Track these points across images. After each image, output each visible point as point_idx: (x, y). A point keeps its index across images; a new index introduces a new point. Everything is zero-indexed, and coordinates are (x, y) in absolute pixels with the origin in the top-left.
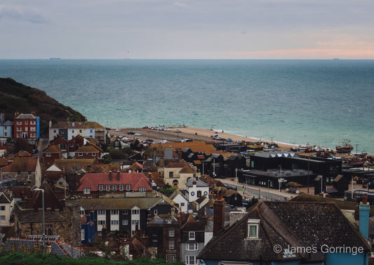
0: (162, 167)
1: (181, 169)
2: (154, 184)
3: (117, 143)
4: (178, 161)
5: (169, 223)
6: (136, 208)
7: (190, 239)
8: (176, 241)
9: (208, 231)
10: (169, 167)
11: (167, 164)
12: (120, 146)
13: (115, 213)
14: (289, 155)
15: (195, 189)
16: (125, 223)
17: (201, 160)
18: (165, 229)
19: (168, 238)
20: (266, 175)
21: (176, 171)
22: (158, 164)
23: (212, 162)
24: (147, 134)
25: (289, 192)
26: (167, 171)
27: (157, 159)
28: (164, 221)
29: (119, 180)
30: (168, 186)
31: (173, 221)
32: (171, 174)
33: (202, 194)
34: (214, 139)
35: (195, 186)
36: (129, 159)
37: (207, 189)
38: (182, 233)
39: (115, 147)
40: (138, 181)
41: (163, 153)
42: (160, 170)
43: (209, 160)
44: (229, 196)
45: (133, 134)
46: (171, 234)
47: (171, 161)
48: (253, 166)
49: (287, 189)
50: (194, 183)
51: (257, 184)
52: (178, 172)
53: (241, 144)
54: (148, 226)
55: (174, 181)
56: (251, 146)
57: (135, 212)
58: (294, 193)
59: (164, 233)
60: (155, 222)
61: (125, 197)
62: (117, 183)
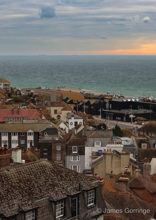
0: (49, 107)
1: (62, 108)
2: (44, 118)
3: (18, 92)
4: (60, 103)
5: (57, 139)
6: (30, 131)
7: (73, 152)
8: (62, 153)
9: (88, 146)
10: (54, 106)
11: (53, 105)
12: (20, 94)
13: (15, 135)
14: (136, 100)
15: (73, 120)
16: (23, 142)
17: (75, 104)
18: (53, 145)
19: (56, 152)
20: (121, 113)
21: (59, 109)
22: (46, 105)
23: (83, 105)
24: (39, 91)
25: (137, 124)
26: (52, 109)
27: (46, 102)
28: (53, 138)
29: (18, 114)
30: (53, 119)
31: (60, 138)
32: (56, 111)
33: (78, 124)
34: (82, 94)
35: (73, 118)
36: (27, 103)
37: (82, 120)
38: (67, 148)
39: (17, 95)
40: (32, 115)
41: (50, 97)
42: (48, 108)
43: (81, 104)
44: (97, 125)
45: (30, 91)
46: (59, 148)
47: (56, 102)
48: (111, 107)
49: (136, 122)
50: (73, 116)
51: (114, 119)
52: (60, 110)
53: (100, 96)
54: (39, 142)
55: (58, 116)
56: (107, 97)
57: (30, 134)
58: (141, 124)
59: (53, 147)
60: (45, 139)
61: (22, 123)
62: (17, 116)
